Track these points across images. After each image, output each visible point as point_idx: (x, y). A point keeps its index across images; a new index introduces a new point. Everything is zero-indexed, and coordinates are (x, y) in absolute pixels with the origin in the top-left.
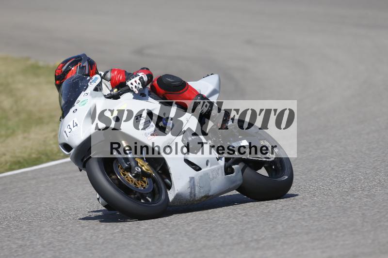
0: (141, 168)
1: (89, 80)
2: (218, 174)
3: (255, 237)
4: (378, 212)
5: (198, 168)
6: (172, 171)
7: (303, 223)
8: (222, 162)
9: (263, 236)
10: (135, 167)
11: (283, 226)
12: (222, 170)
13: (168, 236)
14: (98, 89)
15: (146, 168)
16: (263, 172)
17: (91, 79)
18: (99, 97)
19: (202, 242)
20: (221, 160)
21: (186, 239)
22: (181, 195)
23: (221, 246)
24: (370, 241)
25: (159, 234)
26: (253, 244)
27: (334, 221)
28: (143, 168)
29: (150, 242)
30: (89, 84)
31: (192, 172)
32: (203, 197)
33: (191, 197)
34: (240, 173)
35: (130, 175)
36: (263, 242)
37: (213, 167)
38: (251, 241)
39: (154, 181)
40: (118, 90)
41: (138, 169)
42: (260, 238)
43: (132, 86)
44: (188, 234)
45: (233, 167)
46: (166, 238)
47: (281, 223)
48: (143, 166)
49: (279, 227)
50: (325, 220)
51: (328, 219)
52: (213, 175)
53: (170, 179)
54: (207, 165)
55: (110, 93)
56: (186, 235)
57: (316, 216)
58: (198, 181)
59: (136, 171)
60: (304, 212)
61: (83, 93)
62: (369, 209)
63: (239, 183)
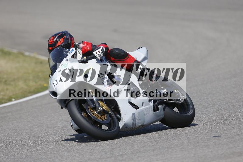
0: (102, 108)
1: (68, 51)
2: (149, 111)
3: (121, 153)
4: (197, 136)
5: (137, 108)
6: (121, 109)
7: (151, 144)
8: (152, 104)
9: (126, 153)
10: (99, 107)
11: (138, 146)
12: (152, 108)
13: (66, 153)
14: (74, 56)
15: (105, 107)
16: (176, 109)
17: (69, 50)
18: (75, 62)
19: (87, 157)
20: (151, 102)
21: (77, 155)
22: (127, 125)
23: (99, 159)
24: (192, 155)
25: (60, 151)
26: (119, 157)
27: (170, 143)
28: (103, 107)
29: (54, 157)
30: (68, 53)
31: (133, 110)
32: (140, 126)
33: (133, 126)
34: (163, 110)
35: (96, 112)
36: (126, 156)
37: (146, 107)
38: (118, 156)
39: (110, 116)
40: (87, 57)
41: (100, 108)
42: (124, 154)
43: (97, 55)
44: (79, 151)
45: (158, 106)
46: (65, 154)
47: (137, 144)
48: (103, 106)
49: (136, 146)
50: (164, 142)
51: (166, 142)
52: (146, 112)
53: (120, 115)
54: (143, 105)
55: (81, 59)
56: (77, 152)
57: (159, 139)
58: (137, 115)
59: (99, 109)
60: (151, 137)
61: (64, 59)
62: (191, 135)
63: (162, 117)
